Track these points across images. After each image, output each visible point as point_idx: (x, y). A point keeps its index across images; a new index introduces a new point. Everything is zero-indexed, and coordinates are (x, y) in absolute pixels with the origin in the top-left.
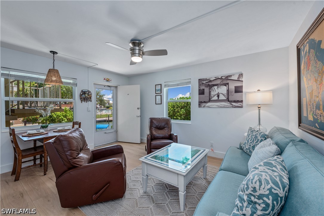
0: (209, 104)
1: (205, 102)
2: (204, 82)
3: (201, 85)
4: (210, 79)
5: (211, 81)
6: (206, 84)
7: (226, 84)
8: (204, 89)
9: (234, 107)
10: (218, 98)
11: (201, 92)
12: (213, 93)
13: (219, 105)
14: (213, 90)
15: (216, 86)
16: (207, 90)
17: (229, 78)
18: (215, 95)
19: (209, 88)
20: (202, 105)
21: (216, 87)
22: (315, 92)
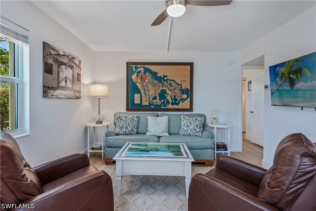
0: (57, 92)
1: (53, 88)
2: (53, 52)
3: (48, 54)
4: (60, 52)
5: (59, 55)
6: (55, 58)
7: (72, 67)
8: (52, 65)
9: (77, 98)
10: (66, 85)
11: (48, 69)
12: (62, 76)
13: (67, 94)
14: (62, 71)
15: (64, 65)
16: (55, 67)
17: (74, 61)
18: (64, 79)
19: (58, 66)
20: (49, 93)
21: (64, 67)
22: (152, 92)
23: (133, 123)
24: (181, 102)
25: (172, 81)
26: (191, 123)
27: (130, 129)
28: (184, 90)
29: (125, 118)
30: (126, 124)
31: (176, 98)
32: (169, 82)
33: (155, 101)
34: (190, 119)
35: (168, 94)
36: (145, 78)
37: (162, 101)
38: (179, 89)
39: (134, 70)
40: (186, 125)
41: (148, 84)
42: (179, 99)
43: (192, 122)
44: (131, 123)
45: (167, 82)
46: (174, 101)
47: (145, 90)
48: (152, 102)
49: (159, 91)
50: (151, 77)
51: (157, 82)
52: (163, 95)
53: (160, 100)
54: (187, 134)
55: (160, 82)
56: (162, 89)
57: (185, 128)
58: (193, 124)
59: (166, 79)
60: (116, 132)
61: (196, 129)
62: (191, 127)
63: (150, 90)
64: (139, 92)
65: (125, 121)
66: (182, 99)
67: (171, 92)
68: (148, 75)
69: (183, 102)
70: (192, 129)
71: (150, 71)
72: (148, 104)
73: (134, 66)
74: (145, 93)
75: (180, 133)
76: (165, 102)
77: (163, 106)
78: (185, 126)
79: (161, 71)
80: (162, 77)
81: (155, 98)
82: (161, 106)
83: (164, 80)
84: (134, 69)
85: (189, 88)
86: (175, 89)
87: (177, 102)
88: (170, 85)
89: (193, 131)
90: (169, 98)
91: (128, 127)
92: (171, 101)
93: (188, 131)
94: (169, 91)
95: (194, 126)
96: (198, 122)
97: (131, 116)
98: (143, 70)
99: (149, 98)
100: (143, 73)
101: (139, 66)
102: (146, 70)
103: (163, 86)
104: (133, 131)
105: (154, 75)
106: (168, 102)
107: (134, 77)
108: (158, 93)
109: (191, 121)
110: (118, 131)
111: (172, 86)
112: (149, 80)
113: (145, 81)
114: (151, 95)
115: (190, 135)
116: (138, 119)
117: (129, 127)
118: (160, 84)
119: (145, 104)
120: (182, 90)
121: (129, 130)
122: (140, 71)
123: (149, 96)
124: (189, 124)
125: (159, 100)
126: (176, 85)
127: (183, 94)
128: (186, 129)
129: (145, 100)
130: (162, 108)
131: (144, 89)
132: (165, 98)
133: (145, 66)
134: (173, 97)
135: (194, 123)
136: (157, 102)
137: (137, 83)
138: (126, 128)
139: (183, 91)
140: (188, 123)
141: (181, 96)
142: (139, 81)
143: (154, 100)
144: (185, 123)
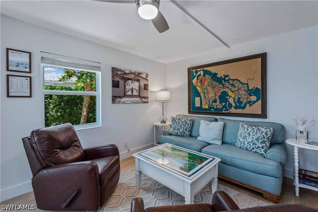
0: (124, 99)
1: (120, 97)
2: (119, 73)
3: (115, 75)
4: (126, 71)
5: (125, 74)
6: (121, 76)
7: (138, 81)
8: (118, 82)
9: (144, 103)
10: (132, 93)
11: (115, 85)
12: (128, 88)
13: (133, 100)
14: (128, 85)
15: (131, 80)
16: (121, 83)
17: (140, 75)
18: (130, 90)
19: (124, 81)
20: (116, 100)
21: (130, 81)
22: (211, 95)
23: (185, 125)
24: (248, 105)
25: (235, 81)
26: (249, 134)
27: (181, 131)
28: (253, 89)
29: (178, 120)
30: (178, 126)
31: (241, 100)
32: (231, 82)
33: (215, 104)
34: (250, 129)
35: (230, 96)
36: (204, 81)
37: (223, 104)
38: (245, 90)
39: (195, 74)
40: (243, 136)
41: (207, 86)
42: (245, 102)
43: (251, 133)
44: (183, 126)
45: (229, 83)
46: (237, 104)
47: (205, 93)
48: (211, 105)
49: (219, 93)
50: (211, 79)
51: (217, 84)
52: (224, 97)
53: (221, 103)
54: (244, 147)
55: (221, 83)
56: (222, 91)
57: (241, 140)
58: (253, 135)
59: (227, 79)
61: (257, 143)
62: (249, 140)
63: (209, 92)
64: (199, 95)
65: (178, 123)
66: (249, 102)
67: (233, 94)
68: (207, 77)
69: (251, 105)
70: (251, 142)
71: (209, 73)
72: (208, 108)
73: (194, 71)
74: (205, 96)
75: (236, 144)
76: (227, 105)
77: (224, 110)
78: (241, 137)
79: (220, 71)
80: (223, 77)
81: (215, 101)
82: (222, 109)
83: (225, 81)
84: (194, 73)
85: (260, 87)
86: (239, 89)
87: (242, 106)
88: (233, 85)
89: (251, 144)
90: (231, 101)
91: (180, 128)
92: (234, 105)
93: (245, 144)
94: (231, 92)
95: (253, 138)
96: (260, 134)
97: (185, 119)
98: (202, 73)
99: (209, 101)
100: (202, 76)
101: (199, 70)
102: (206, 73)
103: (224, 88)
104: (184, 133)
105: (214, 76)
106: (230, 106)
107: (194, 81)
108: (218, 95)
109: (251, 131)
111: (235, 87)
112: (208, 83)
113: (204, 84)
114: (210, 98)
115: (247, 149)
116: (191, 122)
117: (181, 129)
118: (221, 86)
119: (205, 108)
120: (249, 90)
121: (180, 131)
122: (200, 75)
123: (208, 99)
124: (247, 135)
125: (219, 104)
126: (240, 85)
127: (251, 95)
128: (243, 141)
129: (205, 103)
130: (223, 112)
131: (204, 93)
132: (226, 100)
133: (205, 69)
134: (236, 99)
135: (255, 135)
136: (217, 106)
137: (197, 86)
138: (178, 129)
139: (250, 92)
140: (245, 133)
141: (248, 98)
142: (199, 84)
143: (214, 103)
144: (241, 133)
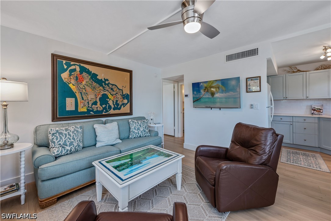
22: (91, 97)
23: (78, 135)
24: (122, 106)
25: (114, 86)
26: (140, 126)
27: (75, 144)
28: (125, 95)
29: (66, 131)
30: (70, 139)
31: (118, 103)
32: (111, 86)
33: (95, 106)
34: (139, 122)
35: (109, 99)
36: (82, 79)
37: (104, 106)
38: (121, 95)
39: (65, 67)
40: (136, 128)
41: (85, 86)
42: (121, 104)
43: (141, 125)
44: (76, 137)
45: (109, 86)
46: (115, 106)
47: (83, 94)
48: (91, 108)
49: (99, 95)
50: (90, 79)
51: (98, 85)
52: (104, 99)
53: (101, 105)
54: (138, 136)
55: (101, 85)
56: (103, 93)
57: (136, 131)
59: (107, 82)
60: (56, 153)
61: (146, 130)
62: (142, 129)
63: (89, 93)
64: (73, 95)
65: (68, 136)
66: (123, 104)
67: (113, 97)
68: (86, 76)
69: (125, 106)
70: (143, 131)
71: (89, 72)
72: (86, 111)
73: (64, 62)
74: (82, 98)
76: (107, 107)
77: (104, 112)
78: (135, 129)
79: (102, 74)
80: (103, 80)
81: (95, 103)
82: (102, 111)
83: (105, 84)
84: (64, 65)
85: (129, 94)
86: (116, 94)
87: (119, 107)
88: (112, 89)
89: (143, 132)
90: (111, 103)
91: (73, 142)
92: (113, 106)
93: (138, 133)
94: (111, 95)
95: (143, 128)
96: (146, 124)
97: (73, 128)
98: (78, 69)
99: (88, 103)
100: (78, 73)
101: (72, 63)
102: (83, 70)
103: (105, 91)
104: (79, 146)
105: (94, 77)
106: (110, 107)
107: (65, 76)
108: (99, 97)
109: (141, 124)
110: (58, 152)
111: (114, 91)
112: (87, 82)
113: (81, 83)
114: (90, 99)
115: (140, 136)
116: (82, 130)
117: (75, 142)
118: (101, 88)
119: (82, 111)
120: (123, 95)
121: (75, 146)
122: (75, 70)
123: (87, 101)
124: (139, 127)
125: (99, 106)
126: (118, 90)
127: (124, 99)
128: (137, 132)
129: (82, 105)
130: (104, 113)
131: (81, 93)
132: (107, 103)
133: (82, 65)
134: (115, 102)
135: (143, 126)
136: (97, 108)
137: (69, 84)
138: (71, 144)
139: (124, 97)
140: (138, 126)
141: (123, 101)
142: (73, 81)
143: (93, 106)
144: (135, 127)
